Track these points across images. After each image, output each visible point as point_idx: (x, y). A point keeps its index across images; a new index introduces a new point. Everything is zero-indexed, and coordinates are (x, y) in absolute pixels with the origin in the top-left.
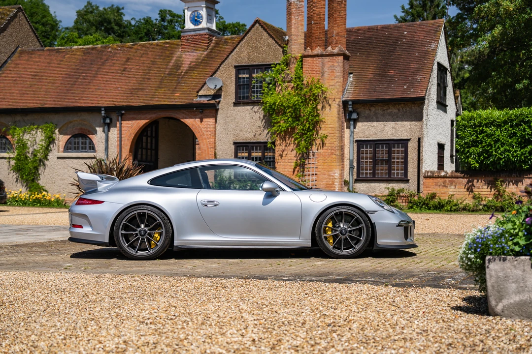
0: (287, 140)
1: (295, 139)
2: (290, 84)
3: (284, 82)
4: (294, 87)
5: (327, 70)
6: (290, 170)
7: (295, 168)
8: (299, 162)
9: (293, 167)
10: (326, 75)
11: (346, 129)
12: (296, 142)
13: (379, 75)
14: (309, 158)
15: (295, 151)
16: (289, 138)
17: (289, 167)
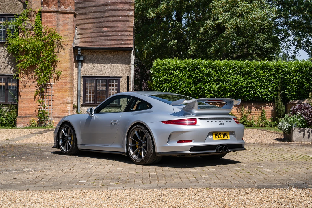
0: (29, 74)
1: (36, 74)
2: (31, 31)
3: (27, 29)
4: (34, 34)
5: (61, 24)
6: (31, 97)
7: (36, 95)
8: (39, 91)
9: (34, 95)
10: (60, 27)
11: (74, 68)
12: (37, 76)
13: (97, 30)
14: (47, 88)
15: (36, 83)
16: (31, 73)
17: (31, 95)
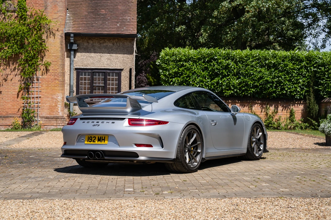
0: (11, 65)
1: (20, 65)
2: (13, 13)
3: (8, 11)
4: (17, 17)
5: (50, 4)
6: (14, 93)
7: (19, 92)
8: (23, 86)
9: (17, 90)
10: (49, 9)
11: (66, 58)
12: (20, 68)
13: (92, 13)
14: (33, 83)
15: (19, 76)
16: (13, 64)
17: (13, 90)
